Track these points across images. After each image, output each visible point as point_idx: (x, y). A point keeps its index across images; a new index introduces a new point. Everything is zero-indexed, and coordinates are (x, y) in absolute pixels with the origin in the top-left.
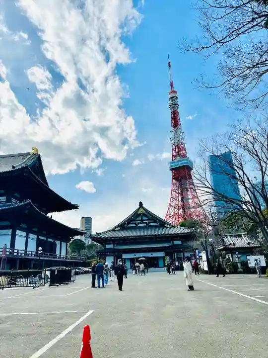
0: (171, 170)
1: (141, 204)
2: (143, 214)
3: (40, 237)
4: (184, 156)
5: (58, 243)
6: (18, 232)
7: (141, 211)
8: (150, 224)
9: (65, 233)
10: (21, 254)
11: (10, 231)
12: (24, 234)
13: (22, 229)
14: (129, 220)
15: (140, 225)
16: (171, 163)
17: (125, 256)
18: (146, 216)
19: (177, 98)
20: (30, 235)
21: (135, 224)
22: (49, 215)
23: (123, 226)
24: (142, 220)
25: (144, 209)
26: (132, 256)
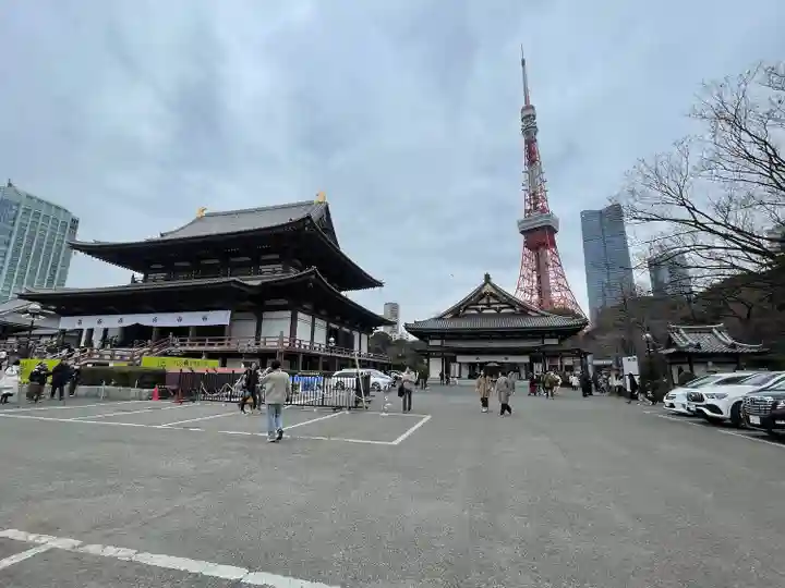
0: (522, 232)
1: (487, 277)
2: (491, 294)
3: (331, 324)
4: (544, 210)
5: (356, 335)
6: (300, 315)
7: (488, 288)
8: (503, 311)
9: (366, 321)
10: (305, 346)
11: (288, 314)
12: (309, 318)
13: (305, 311)
14: (467, 304)
15: (485, 312)
16: (523, 222)
17: (460, 359)
18: (495, 297)
19: (534, 116)
20: (318, 321)
21: (476, 309)
22: (343, 293)
23: (456, 312)
24: (489, 305)
25: (494, 287)
26: (472, 359)
